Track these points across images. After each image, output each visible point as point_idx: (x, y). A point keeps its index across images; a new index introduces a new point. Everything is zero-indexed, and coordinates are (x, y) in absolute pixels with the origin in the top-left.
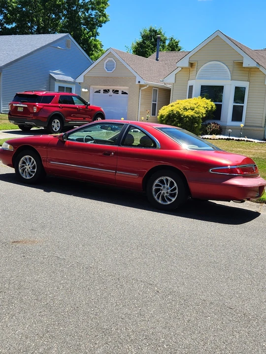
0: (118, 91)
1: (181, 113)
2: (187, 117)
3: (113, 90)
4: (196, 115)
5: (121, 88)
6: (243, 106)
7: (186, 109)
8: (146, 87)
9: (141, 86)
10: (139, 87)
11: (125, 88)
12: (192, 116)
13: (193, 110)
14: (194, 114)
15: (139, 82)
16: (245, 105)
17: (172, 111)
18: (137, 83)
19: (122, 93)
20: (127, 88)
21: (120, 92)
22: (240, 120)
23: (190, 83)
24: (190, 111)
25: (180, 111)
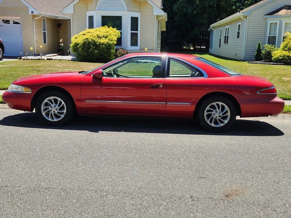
0: (9, 21)
1: (96, 40)
2: (103, 44)
3: (3, 21)
4: (111, 42)
5: (11, 18)
6: (137, 33)
7: (99, 37)
8: (39, 17)
9: (34, 16)
10: (32, 17)
11: (17, 19)
12: (107, 43)
13: (107, 37)
14: (108, 41)
15: (32, 12)
16: (139, 32)
17: (88, 39)
18: (30, 13)
19: (14, 23)
20: (20, 18)
21: (11, 22)
22: (136, 45)
23: (89, 14)
24: (103, 38)
25: (95, 39)
